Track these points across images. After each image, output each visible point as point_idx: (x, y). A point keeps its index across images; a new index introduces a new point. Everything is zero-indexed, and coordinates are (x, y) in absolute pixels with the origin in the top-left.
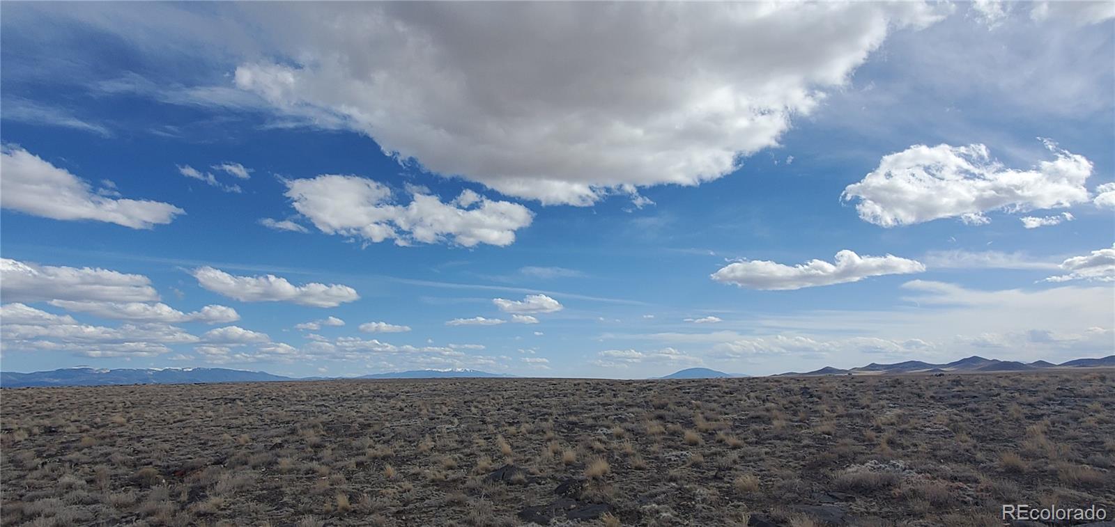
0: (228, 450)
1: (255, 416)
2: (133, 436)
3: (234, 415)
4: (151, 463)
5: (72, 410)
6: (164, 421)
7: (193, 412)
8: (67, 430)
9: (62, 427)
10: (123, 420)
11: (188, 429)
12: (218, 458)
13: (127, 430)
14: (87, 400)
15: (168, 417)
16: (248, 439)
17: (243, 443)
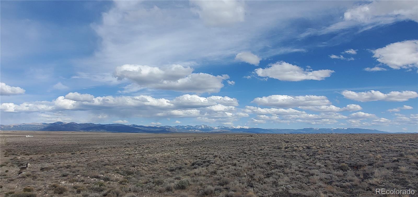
0: (373, 160)
1: (380, 147)
2: (335, 152)
3: (371, 146)
4: (344, 162)
5: (312, 141)
6: (344, 147)
7: (353, 144)
8: (313, 148)
9: (311, 147)
10: (330, 146)
11: (354, 151)
12: (370, 163)
13: (332, 149)
14: (315, 138)
15: (345, 146)
16: (381, 156)
17: (378, 158)
